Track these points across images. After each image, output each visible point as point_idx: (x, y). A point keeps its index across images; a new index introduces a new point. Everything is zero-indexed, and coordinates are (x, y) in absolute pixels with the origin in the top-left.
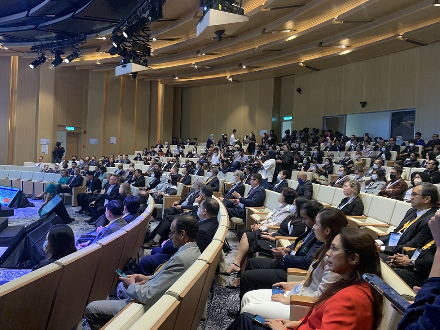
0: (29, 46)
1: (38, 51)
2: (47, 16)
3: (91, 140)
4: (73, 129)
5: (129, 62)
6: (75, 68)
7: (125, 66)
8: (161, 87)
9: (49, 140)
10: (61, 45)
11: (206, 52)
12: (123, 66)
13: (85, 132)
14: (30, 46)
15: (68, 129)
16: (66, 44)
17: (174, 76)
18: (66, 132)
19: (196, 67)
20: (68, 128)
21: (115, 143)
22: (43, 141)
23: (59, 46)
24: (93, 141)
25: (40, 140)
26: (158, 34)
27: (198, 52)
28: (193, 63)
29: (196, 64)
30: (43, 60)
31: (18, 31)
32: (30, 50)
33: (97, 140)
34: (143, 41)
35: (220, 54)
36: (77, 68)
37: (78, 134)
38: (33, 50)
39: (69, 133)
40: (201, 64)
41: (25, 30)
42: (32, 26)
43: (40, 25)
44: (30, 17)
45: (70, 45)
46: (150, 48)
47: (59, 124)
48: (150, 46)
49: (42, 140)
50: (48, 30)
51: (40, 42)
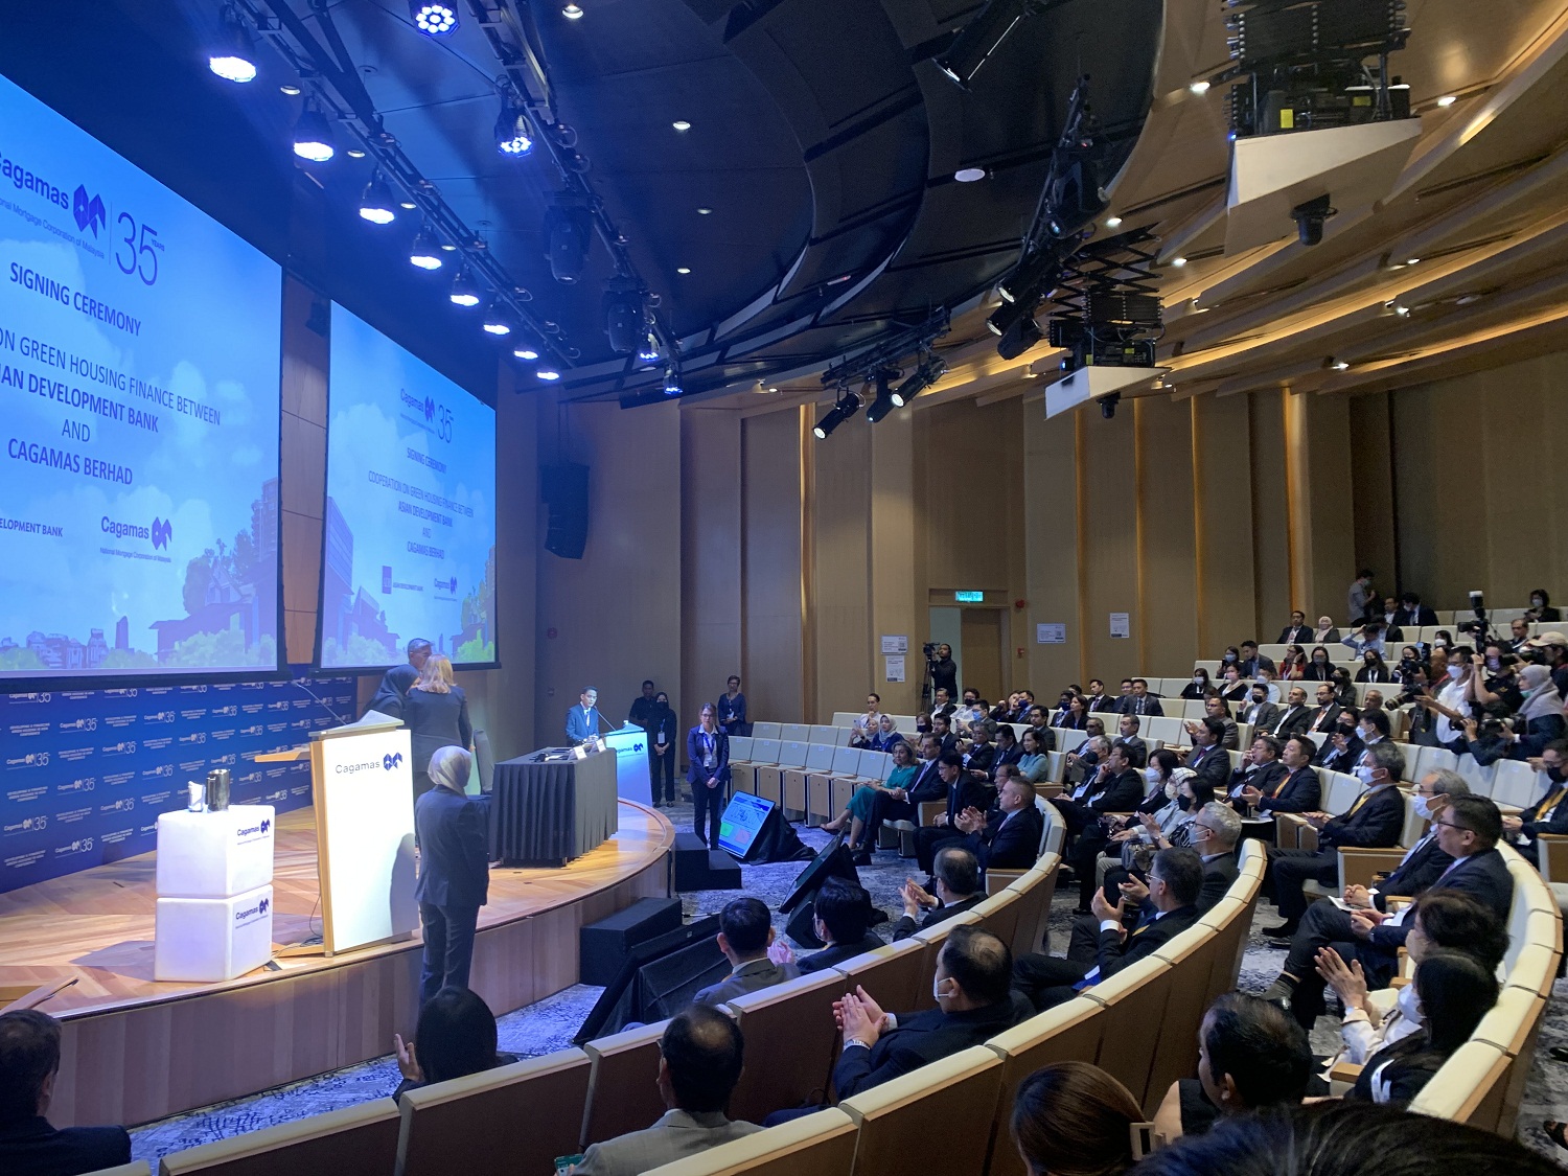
0: (819, 370)
1: (836, 384)
2: (830, 284)
3: (1041, 628)
4: (978, 597)
5: (1084, 364)
6: (975, 403)
7: (1069, 382)
8: (1294, 409)
9: (904, 640)
10: (890, 353)
11: (1420, 248)
12: (1064, 383)
13: (1020, 605)
14: (821, 373)
15: (961, 599)
16: (900, 348)
17: (1331, 361)
18: (959, 610)
19: (1402, 311)
20: (962, 597)
21: (1126, 633)
22: (891, 643)
23: (885, 355)
24: (1048, 632)
25: (880, 641)
26: (1187, 241)
27: (1385, 260)
28: (1388, 298)
29: (1400, 300)
30: (850, 404)
31: (775, 342)
32: (819, 384)
33: (1062, 628)
34: (1128, 282)
35: (1506, 237)
36: (980, 402)
37: (997, 612)
38: (827, 384)
39: (969, 611)
40: (1428, 296)
41: (794, 334)
42: (807, 320)
43: (825, 311)
44: (783, 301)
45: (910, 347)
46: (1157, 300)
47: (933, 587)
48: (1156, 291)
49: (885, 639)
50: (846, 318)
51: (841, 357)
